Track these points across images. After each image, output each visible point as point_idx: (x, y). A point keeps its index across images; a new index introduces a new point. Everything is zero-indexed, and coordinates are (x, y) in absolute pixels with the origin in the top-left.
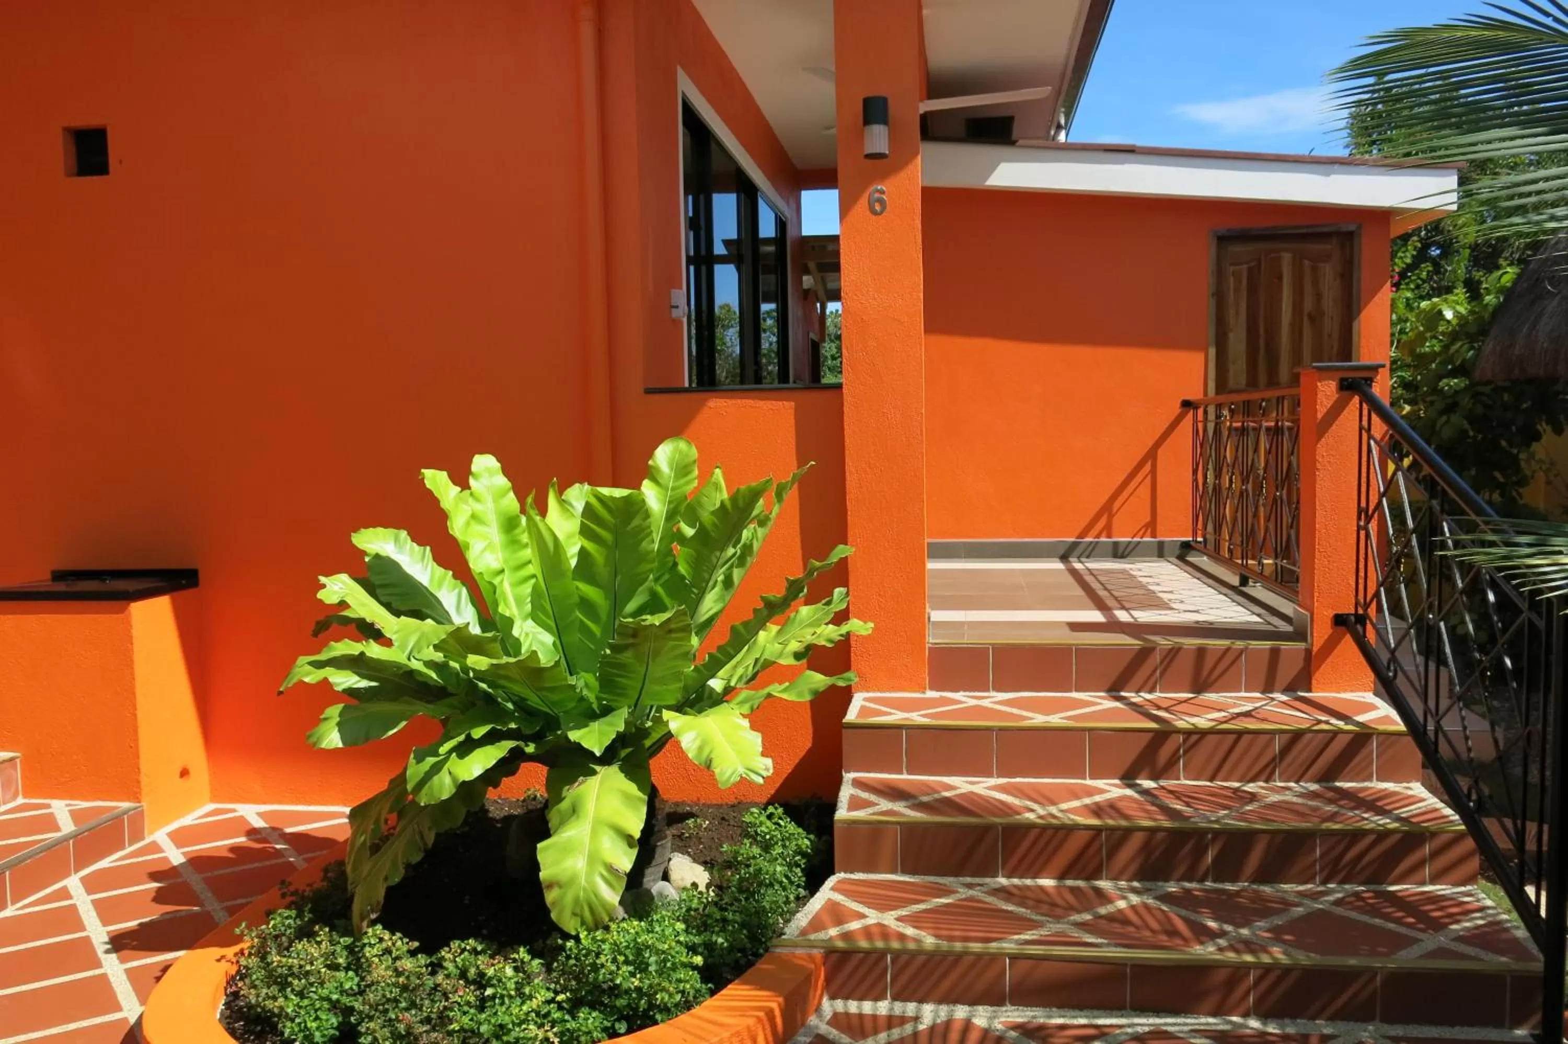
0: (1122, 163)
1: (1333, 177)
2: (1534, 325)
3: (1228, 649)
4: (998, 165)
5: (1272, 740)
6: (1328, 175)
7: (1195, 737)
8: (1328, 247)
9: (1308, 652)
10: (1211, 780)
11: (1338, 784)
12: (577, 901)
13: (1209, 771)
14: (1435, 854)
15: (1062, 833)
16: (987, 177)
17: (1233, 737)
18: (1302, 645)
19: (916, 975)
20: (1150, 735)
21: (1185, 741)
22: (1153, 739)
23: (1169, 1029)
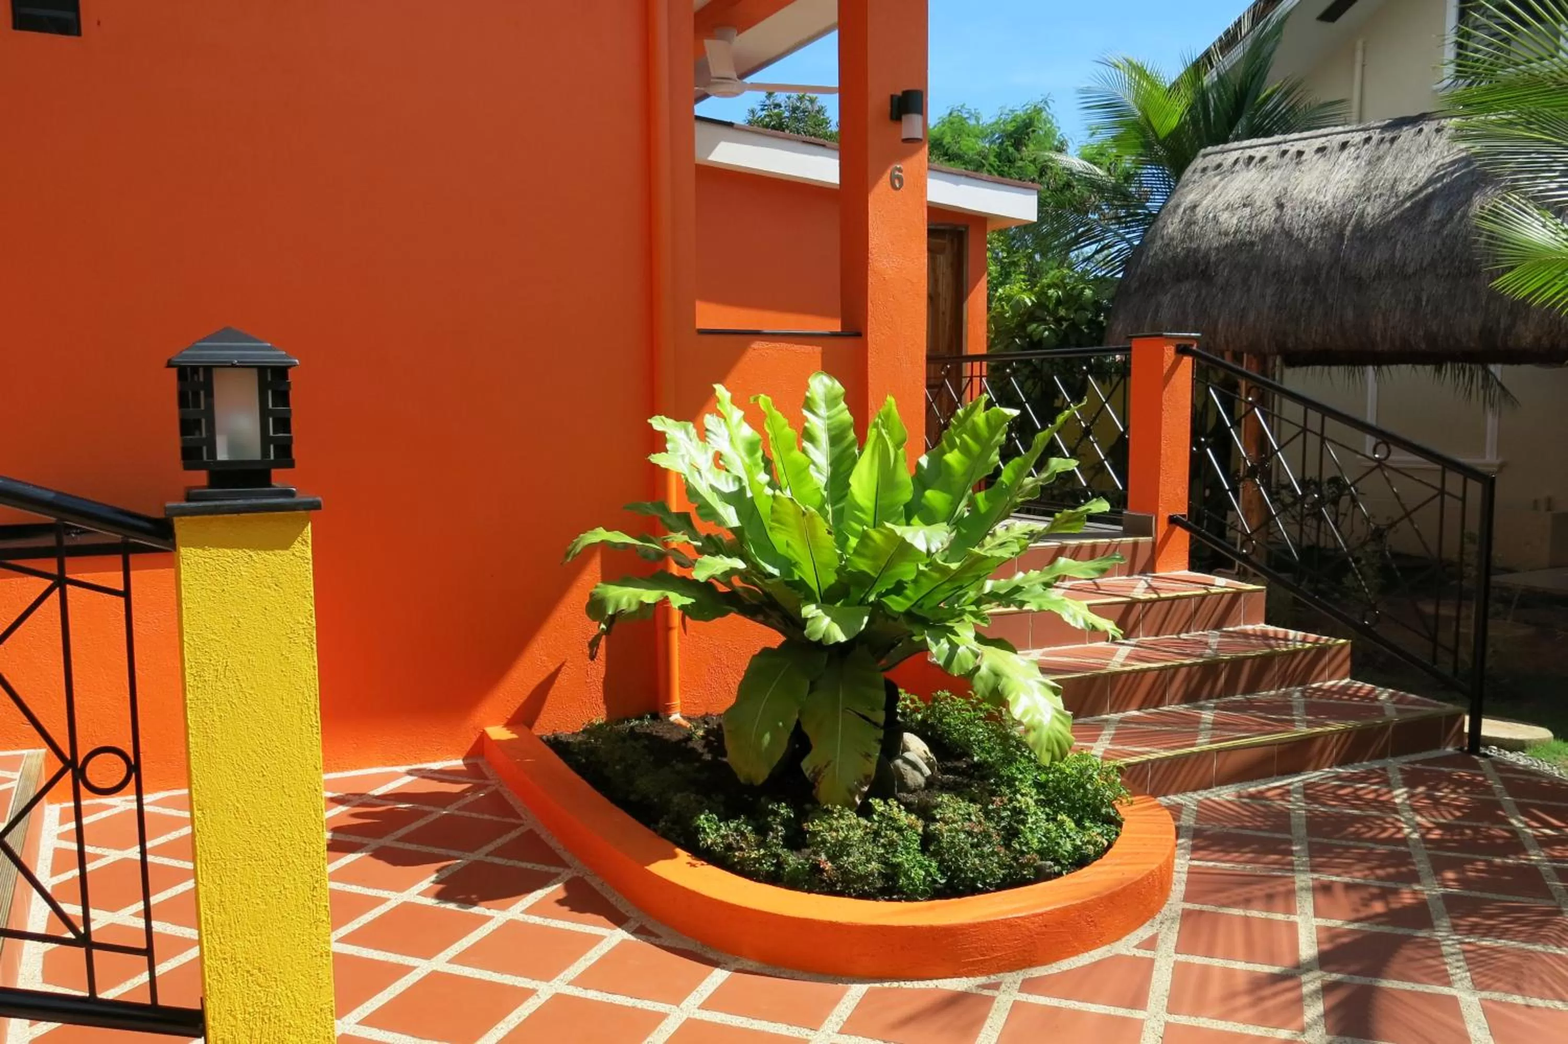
0: (815, 155)
1: (962, 186)
2: (1156, 312)
3: (1110, 544)
4: (716, 145)
5: (1190, 602)
6: (957, 184)
7: (1149, 605)
8: (943, 242)
9: (1154, 544)
10: (1156, 635)
11: (1225, 629)
12: (1049, 739)
13: (1154, 630)
14: (1331, 660)
15: (1140, 674)
16: (708, 155)
17: (1167, 603)
18: (1150, 539)
19: (1164, 773)
20: (1124, 606)
21: (1143, 608)
22: (1127, 607)
23: (1312, 780)
